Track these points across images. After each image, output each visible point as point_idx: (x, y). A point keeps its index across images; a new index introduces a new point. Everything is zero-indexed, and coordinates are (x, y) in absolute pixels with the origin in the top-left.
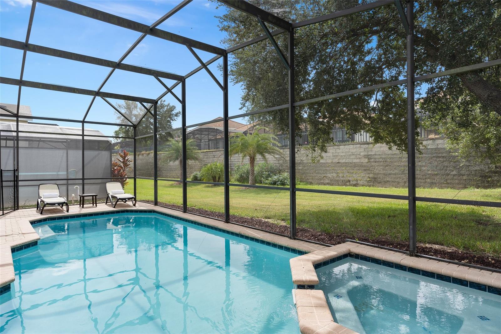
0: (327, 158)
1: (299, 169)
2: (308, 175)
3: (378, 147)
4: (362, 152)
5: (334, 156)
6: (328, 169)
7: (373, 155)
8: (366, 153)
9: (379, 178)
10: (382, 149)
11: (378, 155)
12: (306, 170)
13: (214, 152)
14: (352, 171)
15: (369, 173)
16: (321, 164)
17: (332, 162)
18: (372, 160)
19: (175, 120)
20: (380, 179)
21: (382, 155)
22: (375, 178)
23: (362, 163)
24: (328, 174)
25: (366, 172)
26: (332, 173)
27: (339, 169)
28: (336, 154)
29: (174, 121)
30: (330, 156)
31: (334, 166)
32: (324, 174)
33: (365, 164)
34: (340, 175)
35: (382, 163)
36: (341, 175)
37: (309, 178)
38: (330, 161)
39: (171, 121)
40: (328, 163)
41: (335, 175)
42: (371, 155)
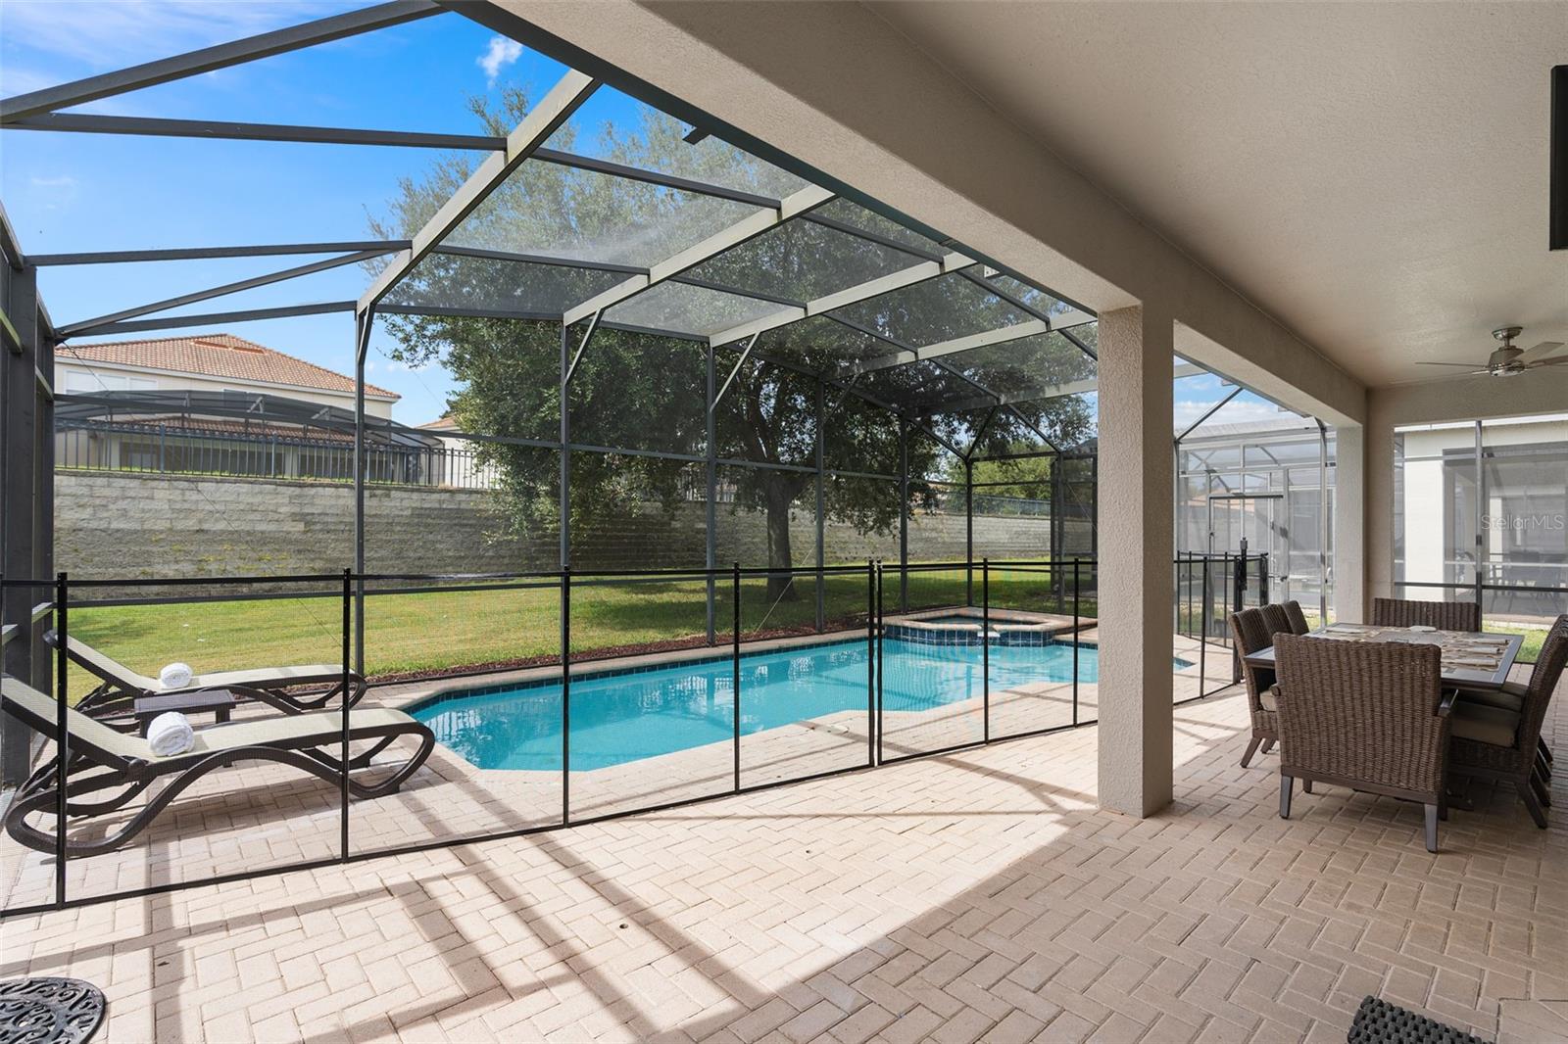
0: (147, 515)
3: (330, 497)
4: (284, 504)
5: (180, 510)
6: (154, 549)
7: (320, 514)
8: (296, 510)
10: (341, 502)
11: (333, 514)
14: (256, 555)
17: (171, 529)
18: (318, 527)
23: (288, 533)
25: (302, 557)
27: (206, 551)
28: (186, 506)
30: (158, 511)
31: (181, 542)
33: (296, 536)
35: (343, 535)
36: (214, 567)
38: (162, 525)
40: (152, 531)
42: (313, 514)
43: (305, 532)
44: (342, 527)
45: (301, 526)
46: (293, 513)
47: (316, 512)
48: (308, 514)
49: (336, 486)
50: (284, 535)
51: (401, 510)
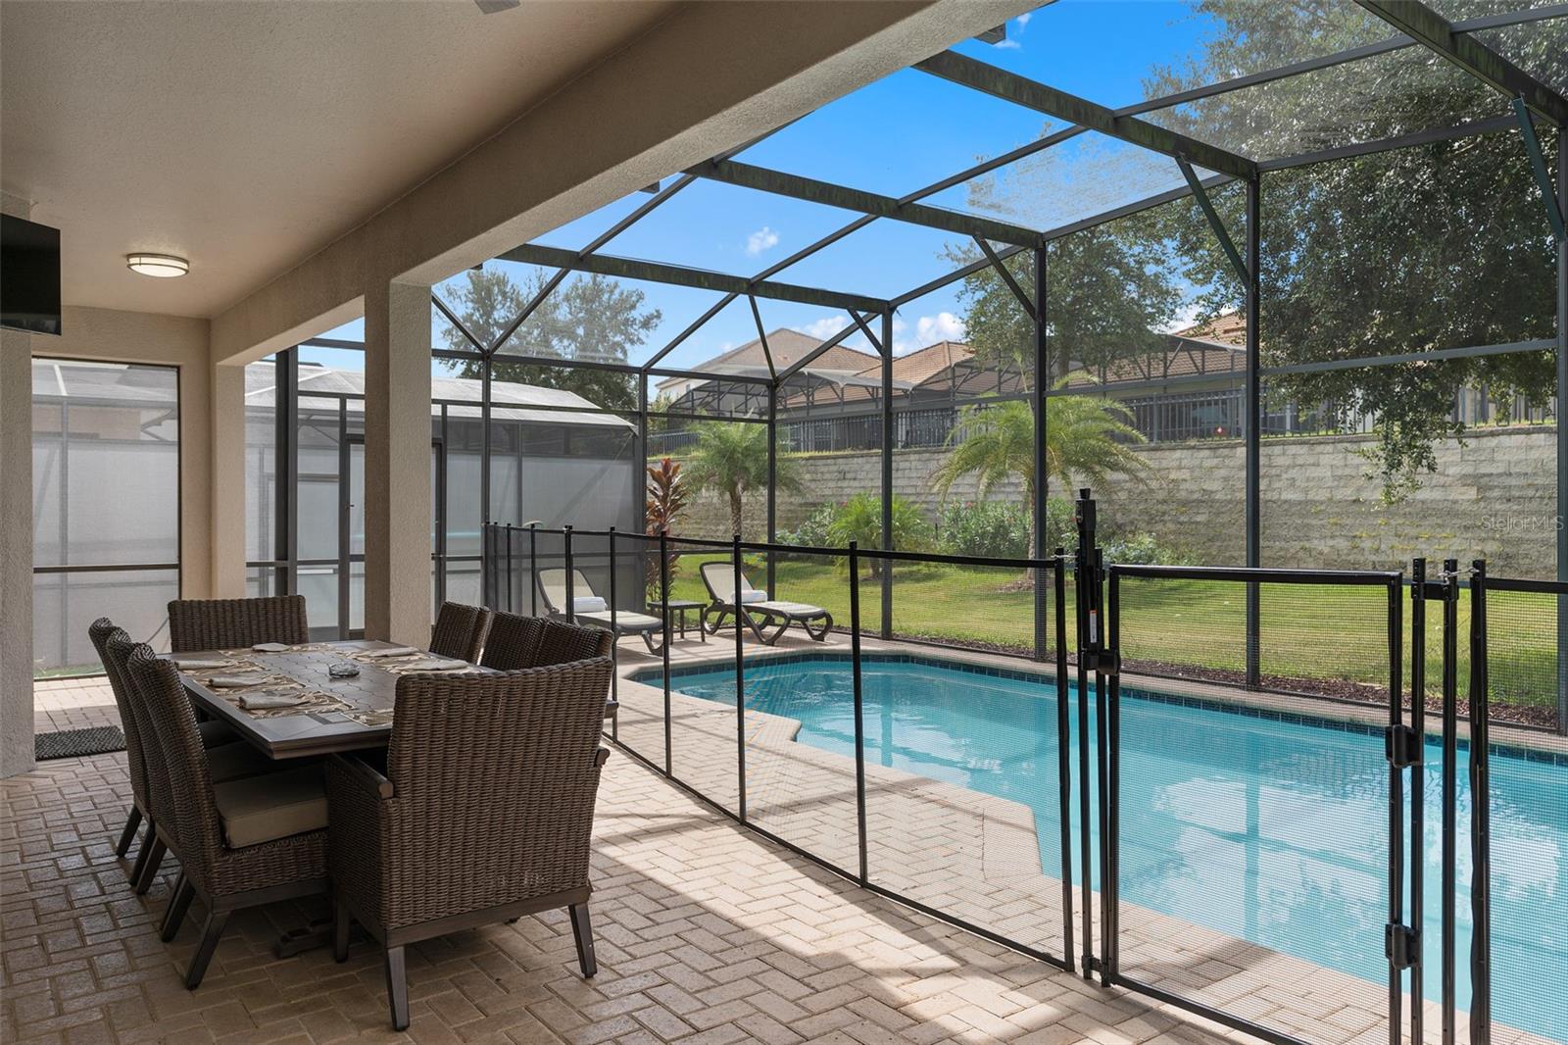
0: (1311, 484)
1: (1197, 523)
2: (1232, 543)
3: (1518, 448)
4: (1453, 464)
5: (1341, 478)
6: (1314, 522)
7: (1500, 475)
8: (1469, 469)
9: (1526, 556)
10: (1534, 454)
11: (1519, 474)
12: (1223, 525)
13: (840, 461)
14: (1414, 532)
15: (1483, 540)
16: (1286, 506)
17: (1330, 499)
18: (1496, 493)
19: (643, 343)
20: (1527, 561)
21: (1535, 474)
22: (1508, 557)
23: (1455, 502)
24: (1316, 542)
25: (1469, 535)
26: (1332, 537)
27: (1361, 525)
28: (1347, 471)
29: (637, 347)
30: (1321, 479)
31: (1338, 514)
32: (1299, 539)
33: (1464, 506)
34: (1362, 545)
35: (1534, 505)
36: (1367, 544)
37: (1236, 554)
38: (1322, 495)
39: (628, 346)
40: (1314, 502)
41: (1342, 544)
42: (1491, 475)
43: (1478, 501)
44: (1531, 493)
45: (1472, 493)
46: (1465, 476)
47: (1496, 471)
48: (1484, 475)
50: (1449, 505)
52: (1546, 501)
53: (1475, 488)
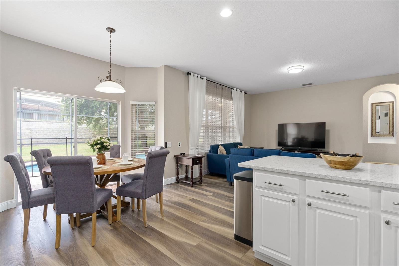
42: (32, 128)
43: (30, 132)
44: (40, 131)
45: (29, 131)
46: (27, 128)
47: (33, 128)
48: (31, 128)
49: (38, 122)
50: (24, 133)
51: (56, 127)
52: (43, 132)
53: (29, 130)
